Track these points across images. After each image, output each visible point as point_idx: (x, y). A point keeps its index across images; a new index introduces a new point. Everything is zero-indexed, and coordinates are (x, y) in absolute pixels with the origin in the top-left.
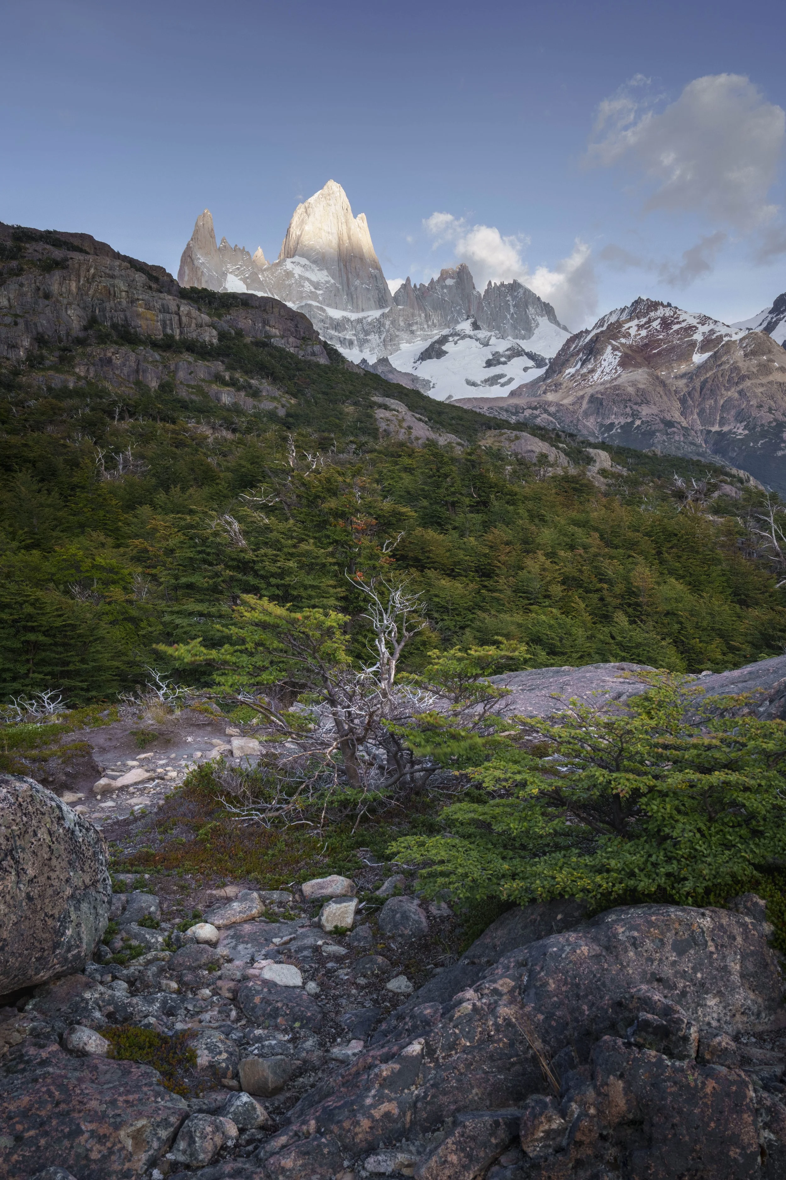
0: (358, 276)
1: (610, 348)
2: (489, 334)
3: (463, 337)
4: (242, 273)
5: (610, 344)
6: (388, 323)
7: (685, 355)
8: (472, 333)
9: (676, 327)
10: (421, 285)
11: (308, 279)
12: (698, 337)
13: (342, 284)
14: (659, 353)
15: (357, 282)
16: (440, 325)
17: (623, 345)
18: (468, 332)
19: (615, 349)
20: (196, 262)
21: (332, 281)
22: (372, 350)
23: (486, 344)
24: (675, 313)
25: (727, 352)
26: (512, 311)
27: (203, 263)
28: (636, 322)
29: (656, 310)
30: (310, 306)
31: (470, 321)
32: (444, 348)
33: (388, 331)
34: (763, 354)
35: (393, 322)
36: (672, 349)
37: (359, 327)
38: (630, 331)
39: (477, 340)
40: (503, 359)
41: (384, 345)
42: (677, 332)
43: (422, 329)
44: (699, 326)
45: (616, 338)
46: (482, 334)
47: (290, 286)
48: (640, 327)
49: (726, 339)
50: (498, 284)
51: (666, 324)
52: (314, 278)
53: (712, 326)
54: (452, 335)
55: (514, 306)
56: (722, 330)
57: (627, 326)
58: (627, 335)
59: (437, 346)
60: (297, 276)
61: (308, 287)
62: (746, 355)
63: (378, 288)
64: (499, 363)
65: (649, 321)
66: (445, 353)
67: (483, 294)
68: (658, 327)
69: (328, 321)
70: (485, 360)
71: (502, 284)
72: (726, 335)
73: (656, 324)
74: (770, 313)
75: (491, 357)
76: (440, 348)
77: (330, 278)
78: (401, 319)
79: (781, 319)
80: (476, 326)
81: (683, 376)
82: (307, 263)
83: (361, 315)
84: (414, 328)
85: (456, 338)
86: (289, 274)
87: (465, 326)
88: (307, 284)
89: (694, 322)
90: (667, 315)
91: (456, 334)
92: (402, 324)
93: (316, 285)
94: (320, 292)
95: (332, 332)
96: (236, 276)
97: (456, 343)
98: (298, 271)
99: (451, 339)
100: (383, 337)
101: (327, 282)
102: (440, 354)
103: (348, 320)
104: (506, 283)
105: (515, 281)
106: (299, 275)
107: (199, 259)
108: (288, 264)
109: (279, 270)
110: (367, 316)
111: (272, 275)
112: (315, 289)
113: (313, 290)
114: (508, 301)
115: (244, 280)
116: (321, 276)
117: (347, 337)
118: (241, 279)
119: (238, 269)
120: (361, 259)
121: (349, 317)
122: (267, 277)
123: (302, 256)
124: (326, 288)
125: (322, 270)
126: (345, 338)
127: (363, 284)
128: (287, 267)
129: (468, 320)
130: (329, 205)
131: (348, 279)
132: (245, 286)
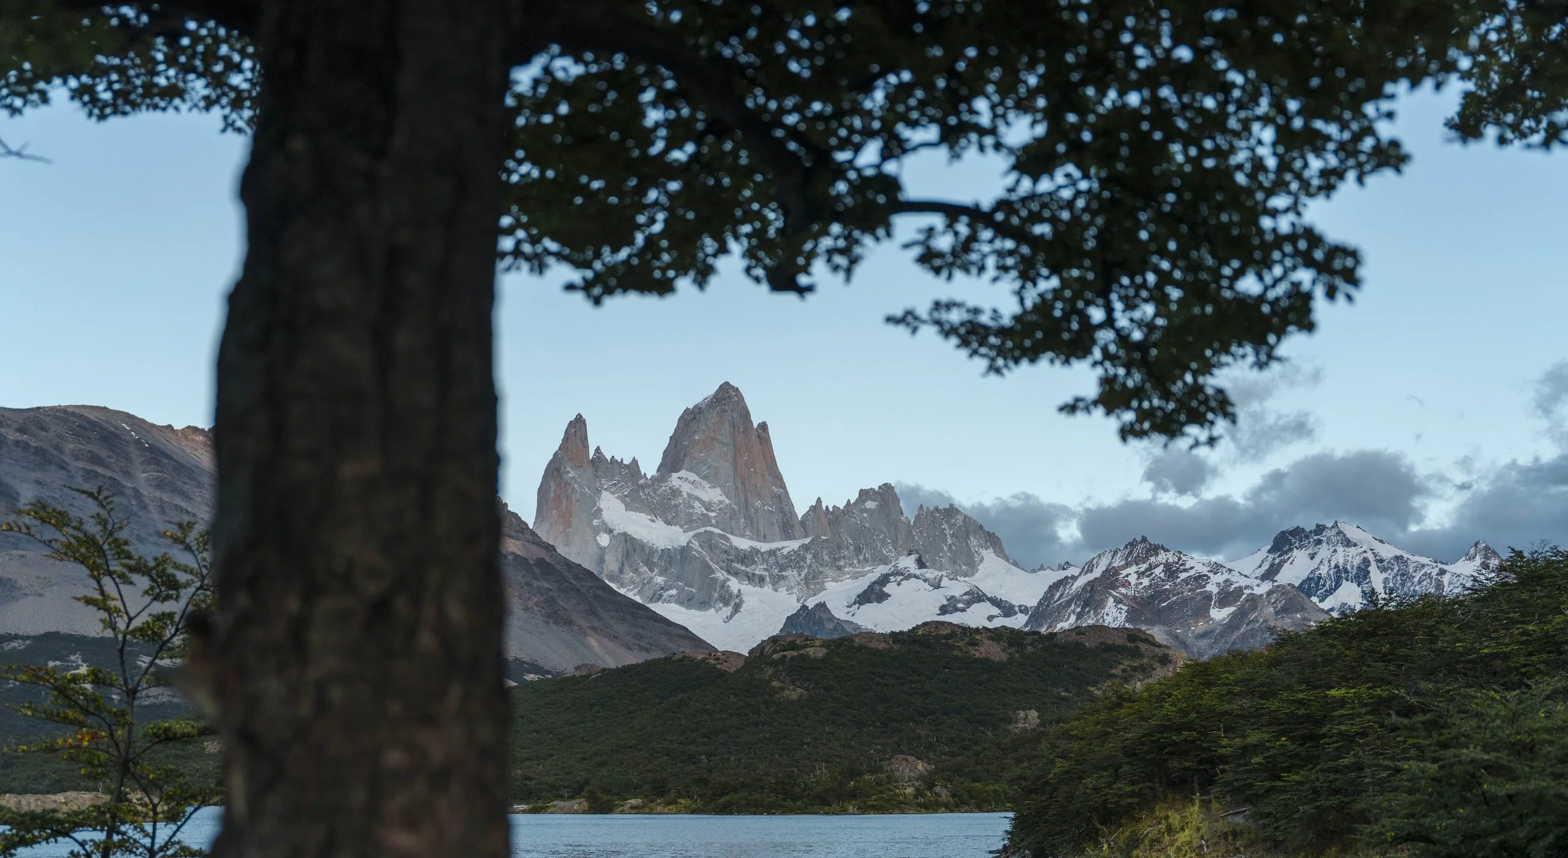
0: (759, 496)
1: (1111, 600)
2: (940, 574)
3: (908, 577)
4: (621, 489)
5: (1111, 594)
6: (809, 556)
7: (1202, 611)
8: (918, 572)
9: (1183, 576)
10: (834, 507)
11: (698, 499)
12: (1212, 588)
13: (738, 504)
14: (1169, 607)
15: (758, 503)
16: (874, 560)
17: (1125, 596)
18: (912, 571)
19: (1118, 601)
20: (565, 476)
21: (727, 501)
22: (789, 589)
23: (937, 586)
24: (1180, 559)
25: (1254, 608)
26: (949, 541)
27: (573, 478)
28: (1134, 568)
29: (1157, 554)
30: (711, 533)
31: (913, 557)
32: (886, 589)
33: (810, 566)
34: (1297, 612)
35: (815, 556)
36: (1184, 602)
37: (772, 560)
38: (1129, 579)
39: (925, 580)
40: (960, 605)
41: (807, 584)
42: (1186, 581)
43: (851, 565)
44: (1210, 574)
45: (1115, 588)
46: (930, 573)
47: (677, 506)
48: (1140, 575)
49: (1247, 592)
50: (932, 509)
51: (1171, 571)
52: (705, 498)
53: (1226, 576)
54: (893, 574)
55: (952, 536)
56: (1240, 582)
57: (1124, 573)
58: (1126, 585)
59: (877, 587)
60: (685, 496)
61: (699, 508)
62: (1277, 613)
63: (782, 510)
64: (957, 610)
65: (1150, 568)
66: (887, 596)
67: (912, 519)
68: (1162, 575)
69: (733, 552)
70: (938, 605)
71: (937, 509)
72: (1247, 587)
73: (1158, 571)
74: (1271, 553)
75: (945, 602)
76: (881, 590)
77: (724, 498)
78: (825, 552)
79: (1285, 561)
80: (921, 564)
81: (1204, 635)
82: (697, 478)
83: (773, 546)
84: (842, 563)
85: (899, 578)
86: (676, 493)
87: (908, 563)
88: (697, 504)
89: (1204, 570)
90: (1170, 560)
91: (897, 573)
92: (826, 558)
93: (708, 506)
94: (713, 514)
95: (739, 566)
96: (613, 493)
97: (899, 584)
98: (686, 488)
99: (892, 578)
100: (803, 574)
101: (721, 502)
102: (882, 597)
103: (758, 551)
104: (940, 506)
105: (951, 504)
106: (688, 494)
107: (569, 472)
108: (674, 480)
109: (664, 487)
110: (780, 547)
111: (655, 493)
112: (707, 510)
113: (705, 512)
114: (944, 529)
115: (622, 499)
116: (713, 495)
117: (757, 572)
118: (618, 498)
119: (615, 485)
120: (763, 476)
121: (759, 547)
122: (649, 494)
123: (690, 470)
124: (720, 510)
125: (714, 487)
126: (754, 574)
127: (764, 505)
128: (674, 483)
129: (909, 554)
130: (724, 411)
131: (746, 499)
132: (623, 506)
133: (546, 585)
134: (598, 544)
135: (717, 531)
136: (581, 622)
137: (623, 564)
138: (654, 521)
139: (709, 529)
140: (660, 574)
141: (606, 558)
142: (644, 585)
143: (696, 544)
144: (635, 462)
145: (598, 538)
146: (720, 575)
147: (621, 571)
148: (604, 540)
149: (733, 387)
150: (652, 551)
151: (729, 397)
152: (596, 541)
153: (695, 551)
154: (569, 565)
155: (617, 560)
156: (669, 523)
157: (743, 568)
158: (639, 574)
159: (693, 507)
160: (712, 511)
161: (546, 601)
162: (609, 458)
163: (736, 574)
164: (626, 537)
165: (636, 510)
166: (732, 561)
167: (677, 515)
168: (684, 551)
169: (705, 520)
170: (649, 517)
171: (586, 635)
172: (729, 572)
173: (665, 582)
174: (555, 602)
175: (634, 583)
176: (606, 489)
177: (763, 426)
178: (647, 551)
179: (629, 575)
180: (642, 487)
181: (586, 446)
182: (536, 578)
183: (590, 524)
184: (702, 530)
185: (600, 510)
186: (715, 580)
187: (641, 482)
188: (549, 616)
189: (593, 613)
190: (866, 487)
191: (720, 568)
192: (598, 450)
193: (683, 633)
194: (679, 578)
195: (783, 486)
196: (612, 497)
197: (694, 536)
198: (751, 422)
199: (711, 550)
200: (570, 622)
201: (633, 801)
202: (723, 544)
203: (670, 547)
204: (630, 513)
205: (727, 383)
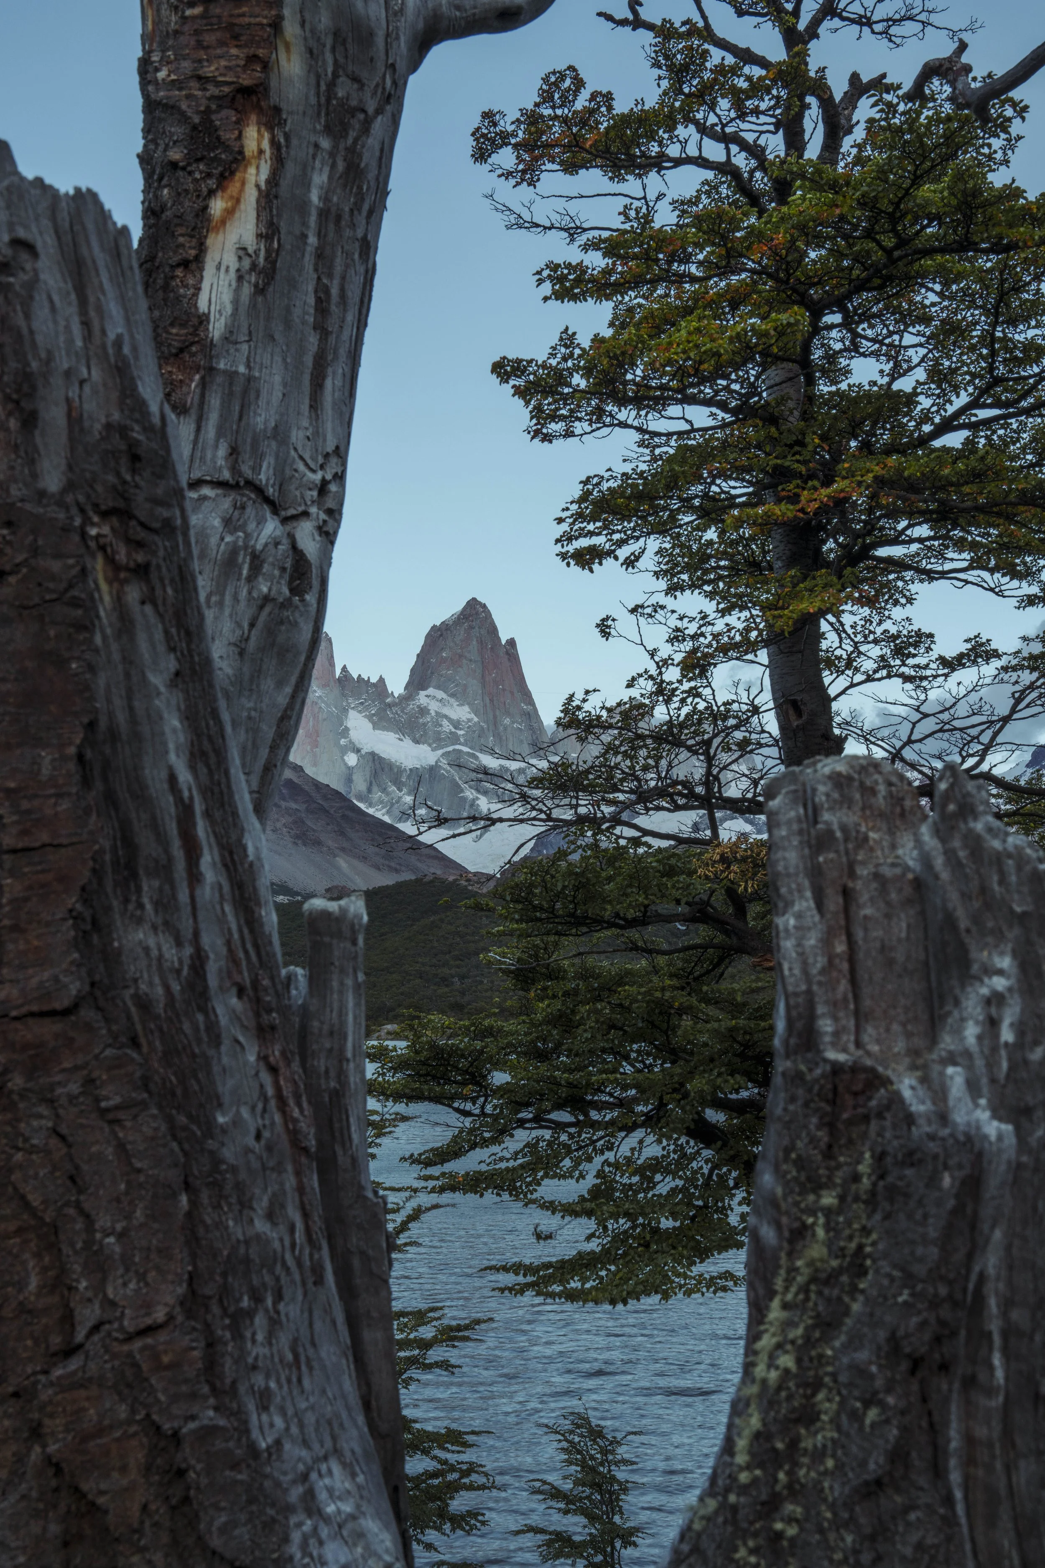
0: (508, 713)
4: (367, 708)
11: (446, 717)
13: (487, 722)
15: (507, 721)
20: (310, 696)
21: (476, 720)
27: (319, 697)
30: (460, 751)
37: (521, 778)
47: (425, 724)
52: (454, 716)
60: (434, 715)
61: (447, 727)
63: (531, 728)
69: (482, 771)
74: (1028, 766)
77: (473, 716)
82: (444, 696)
83: (521, 764)
86: (423, 711)
88: (445, 722)
93: (457, 724)
94: (461, 732)
95: (488, 785)
96: (360, 712)
98: (434, 706)
101: (469, 720)
103: (507, 770)
106: (436, 712)
107: (315, 691)
108: (422, 698)
109: (411, 706)
110: (529, 765)
111: (403, 712)
112: (455, 729)
113: (453, 730)
115: (370, 718)
116: (462, 713)
117: (507, 791)
118: (366, 716)
119: (362, 704)
120: (512, 693)
121: (507, 766)
122: (397, 713)
123: (438, 687)
124: (468, 728)
125: (463, 705)
126: (504, 793)
127: (513, 723)
128: (422, 702)
130: (471, 628)
131: (495, 717)
132: (370, 725)
133: (294, 806)
134: (346, 764)
135: (465, 749)
136: (330, 843)
137: (371, 784)
138: (401, 740)
139: (458, 747)
140: (409, 794)
141: (354, 777)
142: (392, 805)
143: (444, 762)
144: (381, 680)
145: (346, 758)
146: (470, 794)
147: (369, 790)
148: (352, 759)
149: (480, 603)
150: (400, 770)
151: (477, 614)
152: (344, 760)
153: (444, 770)
154: (317, 785)
155: (365, 780)
156: (417, 742)
157: (493, 787)
158: (388, 794)
159: (441, 726)
160: (461, 730)
161: (295, 822)
162: (356, 677)
163: (485, 793)
164: (373, 755)
165: (384, 729)
166: (481, 780)
167: (425, 733)
168: (433, 770)
169: (454, 739)
170: (397, 736)
171: (335, 856)
172: (478, 792)
173: (414, 802)
174: (303, 822)
175: (382, 802)
176: (353, 709)
177: (512, 643)
178: (396, 771)
179: (377, 795)
180: (389, 706)
181: (332, 665)
182: (284, 799)
183: (337, 744)
184: (450, 749)
185: (347, 729)
186: (464, 799)
187: (388, 700)
188: (297, 837)
189: (342, 833)
191: (470, 786)
192: (344, 667)
193: (433, 853)
194: (428, 797)
195: (531, 702)
196: (359, 716)
197: (443, 755)
198: (499, 639)
199: (460, 769)
200: (318, 843)
201: (389, 1027)
202: (472, 763)
203: (418, 767)
204: (378, 732)
205: (474, 599)
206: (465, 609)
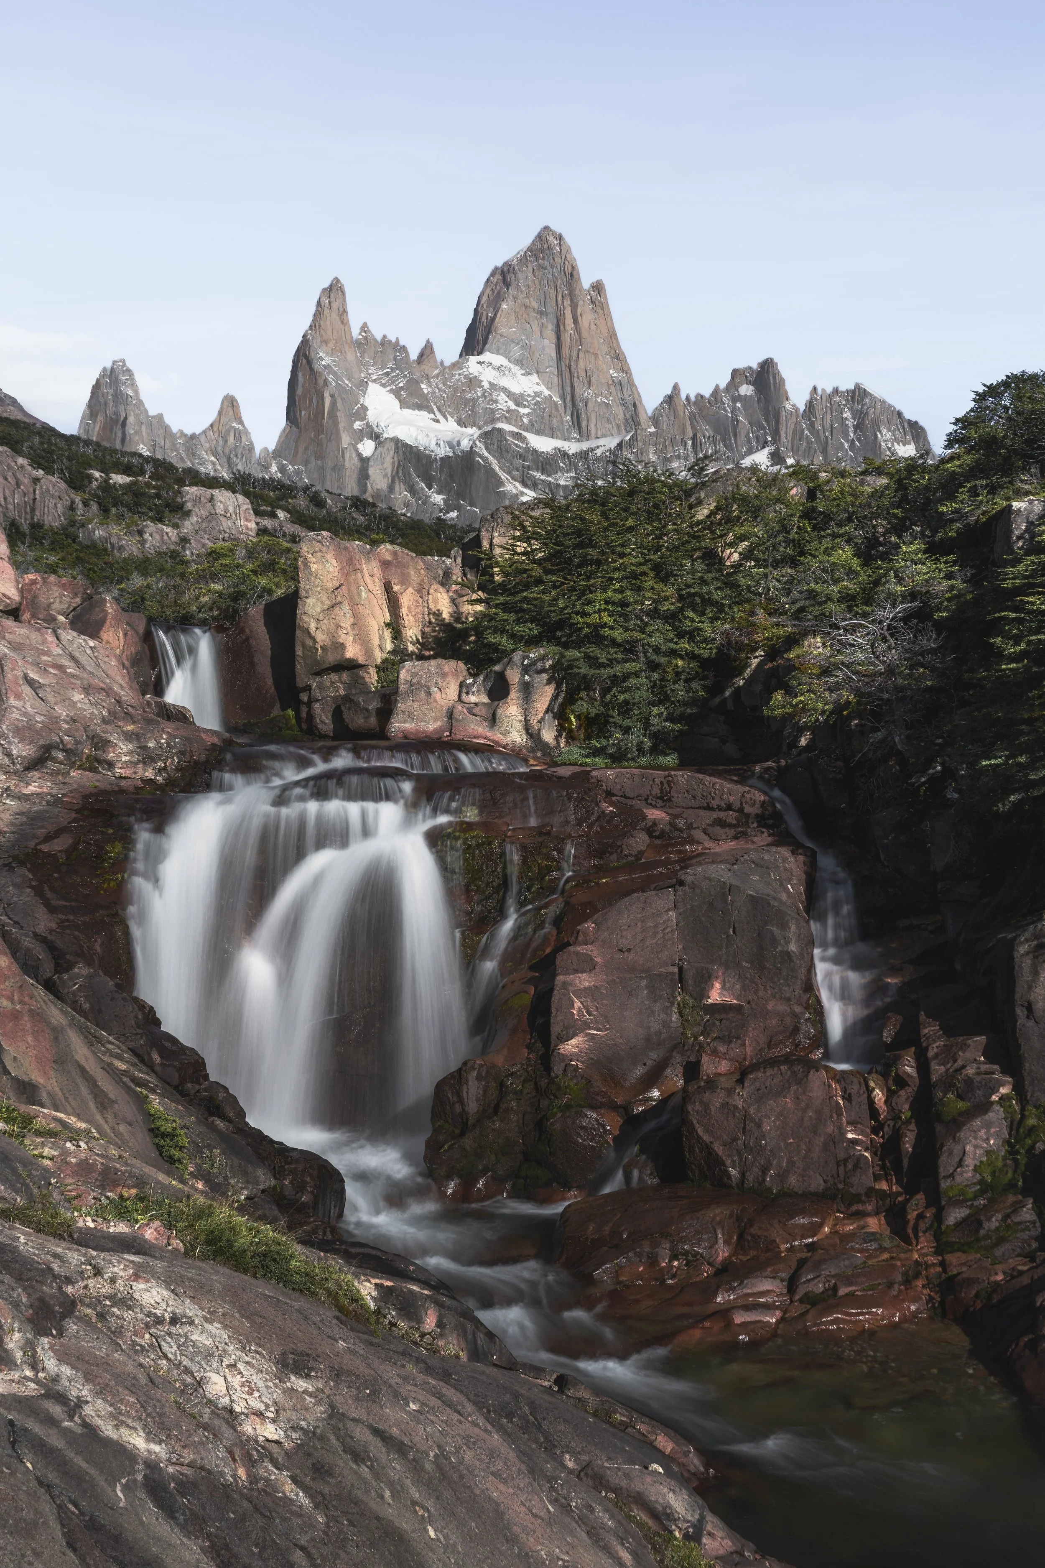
0: (590, 382)
4: (393, 381)
10: (698, 396)
11: (504, 390)
13: (563, 397)
15: (588, 393)
20: (316, 366)
21: (547, 393)
26: (852, 436)
27: (327, 367)
30: (500, 431)
31: (766, 451)
37: (582, 465)
47: (474, 401)
50: (829, 390)
52: (516, 389)
55: (856, 428)
60: (486, 385)
63: (623, 403)
67: (802, 408)
69: (530, 457)
71: (836, 391)
77: (542, 388)
78: (652, 450)
82: (506, 362)
83: (585, 446)
86: (473, 382)
88: (502, 397)
93: (519, 400)
94: (526, 411)
95: (537, 475)
96: (384, 385)
98: (487, 376)
101: (537, 394)
103: (564, 454)
104: (843, 388)
105: (857, 386)
106: (490, 383)
107: (322, 359)
108: (473, 364)
109: (460, 376)
110: (593, 446)
111: (444, 384)
112: (518, 404)
113: (513, 406)
114: (846, 419)
115: (396, 393)
116: (528, 384)
117: (562, 482)
118: (391, 391)
119: (387, 374)
120: (599, 355)
121: (566, 449)
122: (437, 387)
123: (497, 352)
124: (535, 404)
125: (528, 374)
126: (558, 485)
127: (597, 396)
128: (471, 370)
129: (763, 447)
130: (542, 268)
131: (573, 389)
132: (397, 403)
134: (359, 455)
137: (393, 481)
138: (438, 421)
140: (439, 493)
141: (371, 472)
143: (481, 448)
144: (429, 347)
145: (360, 446)
146: (511, 487)
147: (391, 488)
148: (367, 448)
149: (554, 233)
150: (430, 461)
151: (549, 248)
152: (357, 450)
153: (481, 456)
155: (385, 476)
157: (543, 477)
159: (496, 402)
160: (525, 406)
162: (379, 338)
163: (535, 486)
164: (396, 442)
165: (415, 407)
166: (529, 468)
168: (467, 458)
170: (432, 416)
172: (525, 485)
173: (445, 500)
176: (375, 381)
177: (598, 287)
178: (424, 461)
179: (401, 495)
181: (346, 324)
183: (350, 429)
185: (365, 409)
190: (741, 365)
191: (513, 478)
192: (364, 328)
194: (460, 495)
195: (625, 370)
196: (383, 391)
197: (482, 436)
198: (580, 283)
199: (501, 453)
202: (517, 445)
203: (451, 454)
204: (407, 412)
205: (546, 228)
206: (533, 243)
